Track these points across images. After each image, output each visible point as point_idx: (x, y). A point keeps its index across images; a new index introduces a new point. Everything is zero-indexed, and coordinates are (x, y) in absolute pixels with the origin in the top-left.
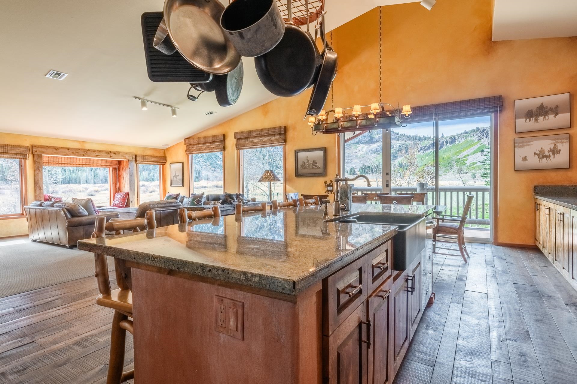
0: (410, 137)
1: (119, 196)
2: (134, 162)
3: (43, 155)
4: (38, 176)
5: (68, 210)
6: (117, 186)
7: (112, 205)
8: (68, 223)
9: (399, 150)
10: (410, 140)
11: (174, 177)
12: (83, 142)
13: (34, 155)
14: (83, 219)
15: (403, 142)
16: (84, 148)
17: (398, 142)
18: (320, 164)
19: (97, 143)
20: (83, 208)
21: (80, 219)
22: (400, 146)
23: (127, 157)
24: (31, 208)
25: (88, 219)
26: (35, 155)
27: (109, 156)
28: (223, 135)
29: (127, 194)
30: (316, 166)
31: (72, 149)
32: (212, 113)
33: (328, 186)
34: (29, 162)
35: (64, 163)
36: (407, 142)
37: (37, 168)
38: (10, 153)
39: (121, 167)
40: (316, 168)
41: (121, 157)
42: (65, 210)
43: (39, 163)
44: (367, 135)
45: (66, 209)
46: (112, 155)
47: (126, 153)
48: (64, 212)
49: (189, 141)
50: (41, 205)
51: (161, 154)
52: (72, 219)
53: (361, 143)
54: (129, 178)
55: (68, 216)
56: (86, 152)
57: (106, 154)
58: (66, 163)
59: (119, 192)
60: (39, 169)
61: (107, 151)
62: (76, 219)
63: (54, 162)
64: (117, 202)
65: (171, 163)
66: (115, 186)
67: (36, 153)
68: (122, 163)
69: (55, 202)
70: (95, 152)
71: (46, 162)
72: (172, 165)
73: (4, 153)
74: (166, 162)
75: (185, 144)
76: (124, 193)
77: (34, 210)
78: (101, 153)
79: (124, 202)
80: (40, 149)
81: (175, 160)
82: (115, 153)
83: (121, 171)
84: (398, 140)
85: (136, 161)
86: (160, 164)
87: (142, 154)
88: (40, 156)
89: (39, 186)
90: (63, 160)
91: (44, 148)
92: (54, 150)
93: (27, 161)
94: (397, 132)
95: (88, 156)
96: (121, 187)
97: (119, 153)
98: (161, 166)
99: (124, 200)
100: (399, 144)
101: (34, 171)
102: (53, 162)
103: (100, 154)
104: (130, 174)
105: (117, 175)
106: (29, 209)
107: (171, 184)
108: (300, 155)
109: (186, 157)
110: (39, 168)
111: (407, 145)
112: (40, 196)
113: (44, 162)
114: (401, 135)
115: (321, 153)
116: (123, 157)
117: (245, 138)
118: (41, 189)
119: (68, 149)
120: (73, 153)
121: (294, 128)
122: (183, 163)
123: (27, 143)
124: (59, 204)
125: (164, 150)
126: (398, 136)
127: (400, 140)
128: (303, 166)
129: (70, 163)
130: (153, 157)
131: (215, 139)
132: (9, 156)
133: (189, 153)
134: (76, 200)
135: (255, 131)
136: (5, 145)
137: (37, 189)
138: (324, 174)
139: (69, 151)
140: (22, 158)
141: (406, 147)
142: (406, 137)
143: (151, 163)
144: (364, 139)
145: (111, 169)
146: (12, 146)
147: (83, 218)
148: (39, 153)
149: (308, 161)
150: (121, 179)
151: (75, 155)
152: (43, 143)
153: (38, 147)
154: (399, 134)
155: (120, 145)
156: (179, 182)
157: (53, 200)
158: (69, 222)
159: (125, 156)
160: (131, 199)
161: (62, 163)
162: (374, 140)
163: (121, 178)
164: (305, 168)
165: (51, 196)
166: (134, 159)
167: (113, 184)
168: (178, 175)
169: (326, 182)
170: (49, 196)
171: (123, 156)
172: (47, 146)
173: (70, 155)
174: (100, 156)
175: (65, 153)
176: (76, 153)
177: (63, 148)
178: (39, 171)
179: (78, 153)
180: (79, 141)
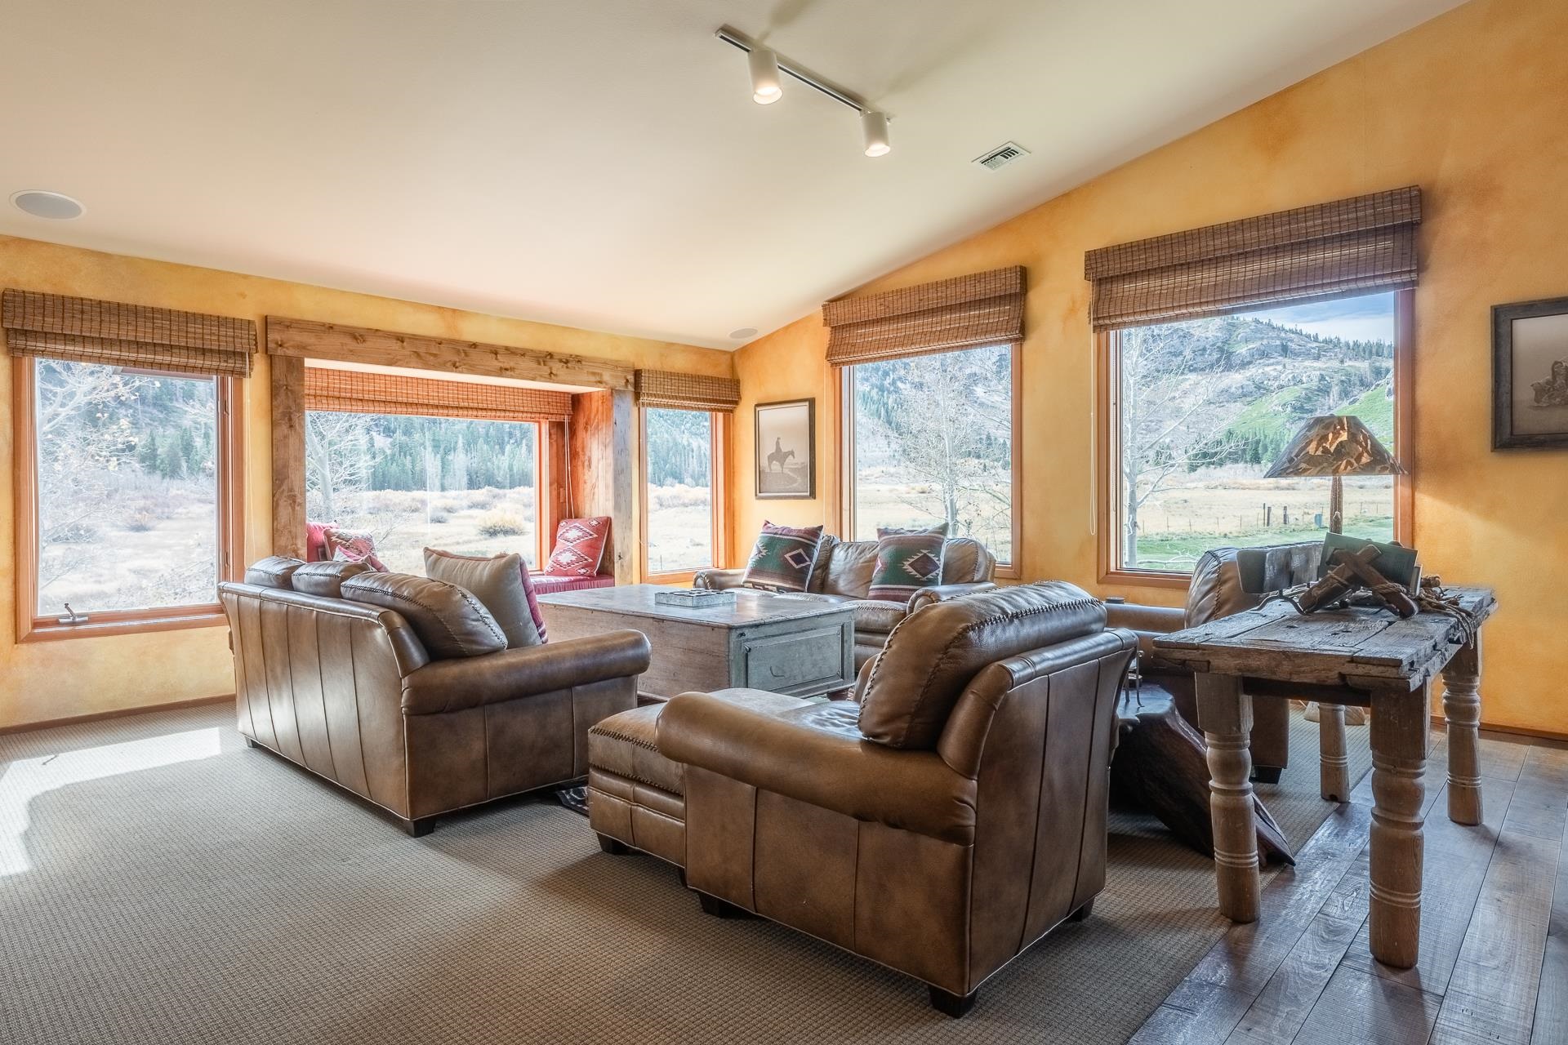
0: (1359, 346)
1: (573, 534)
2: (630, 398)
3: (309, 363)
4: (286, 446)
5: (411, 620)
6: (565, 493)
7: (547, 568)
8: (411, 695)
9: (1320, 390)
10: (1356, 357)
11: (771, 458)
12: (454, 311)
13: (271, 358)
14: (486, 666)
15: (1335, 364)
16: (456, 337)
17: (1316, 364)
19: (502, 320)
20: (483, 611)
21: (469, 668)
22: (1322, 378)
23: (606, 377)
24: (245, 595)
25: (511, 668)
26: (276, 360)
27: (545, 370)
28: (1021, 267)
29: (606, 525)
31: (414, 338)
32: (1008, 153)
34: (254, 388)
35: (383, 398)
36: (1348, 363)
37: (284, 414)
38: (179, 347)
39: (582, 421)
41: (585, 378)
42: (397, 620)
43: (292, 391)
44: (1213, 345)
45: (402, 613)
46: (557, 367)
47: (605, 363)
48: (392, 632)
49: (842, 313)
50: (285, 582)
51: (722, 371)
52: (429, 672)
53: (1190, 371)
54: (611, 460)
55: (410, 656)
56: (466, 354)
57: (534, 365)
58: (389, 398)
59: (570, 517)
60: (290, 419)
61: (540, 352)
62: (450, 672)
63: (349, 395)
64: (566, 558)
65: (758, 405)
66: (559, 494)
67: (280, 352)
68: (586, 403)
69: (352, 571)
70: (496, 354)
71: (319, 392)
72: (766, 414)
73: (155, 345)
74: (736, 403)
75: (826, 322)
76: (594, 523)
77: (256, 603)
78: (518, 359)
79: (595, 558)
80: (296, 337)
81: (776, 391)
82: (567, 362)
83: (581, 433)
84: (1317, 358)
85: (637, 395)
86: (719, 410)
87: (658, 367)
88: (295, 366)
89: (291, 490)
90: (380, 385)
91: (311, 331)
92: (348, 341)
93: (247, 383)
94: (1313, 333)
95: (472, 370)
96: (580, 498)
97: (579, 360)
98: (720, 415)
99: (592, 547)
100: (1320, 369)
101: (274, 424)
102: (343, 395)
103: (512, 364)
104: (615, 447)
105: (567, 449)
106: (235, 597)
107: (760, 490)
108: (1528, 331)
109: (830, 378)
110: (290, 413)
111: (1348, 375)
112: (293, 530)
113: (312, 392)
114: (1326, 341)
116: (593, 379)
117: (1148, 273)
118: (298, 500)
119: (400, 338)
120: (418, 354)
122: (812, 402)
123: (248, 310)
124: (367, 584)
125: (732, 355)
126: (1315, 345)
127: (1323, 359)
129: (405, 400)
130: (696, 379)
131: (981, 291)
132: (175, 360)
133: (837, 359)
134: (445, 561)
135: (1213, 231)
136: (161, 311)
137: (282, 503)
139: (403, 348)
140: (225, 371)
141: (1343, 378)
142: (1344, 348)
143: (687, 403)
144: (1199, 359)
145: (545, 427)
146: (188, 317)
147: (486, 664)
148: (290, 352)
150: (580, 468)
151: (427, 366)
152: (308, 308)
153: (288, 324)
154: (1321, 338)
155: (583, 332)
156: (795, 481)
157: (339, 556)
158: (415, 690)
159: (601, 375)
160: (618, 548)
161: (378, 398)
162: (1235, 360)
163: (580, 463)
165: (333, 530)
166: (631, 388)
167: (551, 485)
168: (792, 453)
170: (325, 533)
171: (594, 374)
172: (324, 325)
173: (407, 362)
174: (514, 372)
175: (389, 354)
176: (428, 356)
177: (380, 334)
178: (291, 426)
179: (435, 355)
180: (439, 307)
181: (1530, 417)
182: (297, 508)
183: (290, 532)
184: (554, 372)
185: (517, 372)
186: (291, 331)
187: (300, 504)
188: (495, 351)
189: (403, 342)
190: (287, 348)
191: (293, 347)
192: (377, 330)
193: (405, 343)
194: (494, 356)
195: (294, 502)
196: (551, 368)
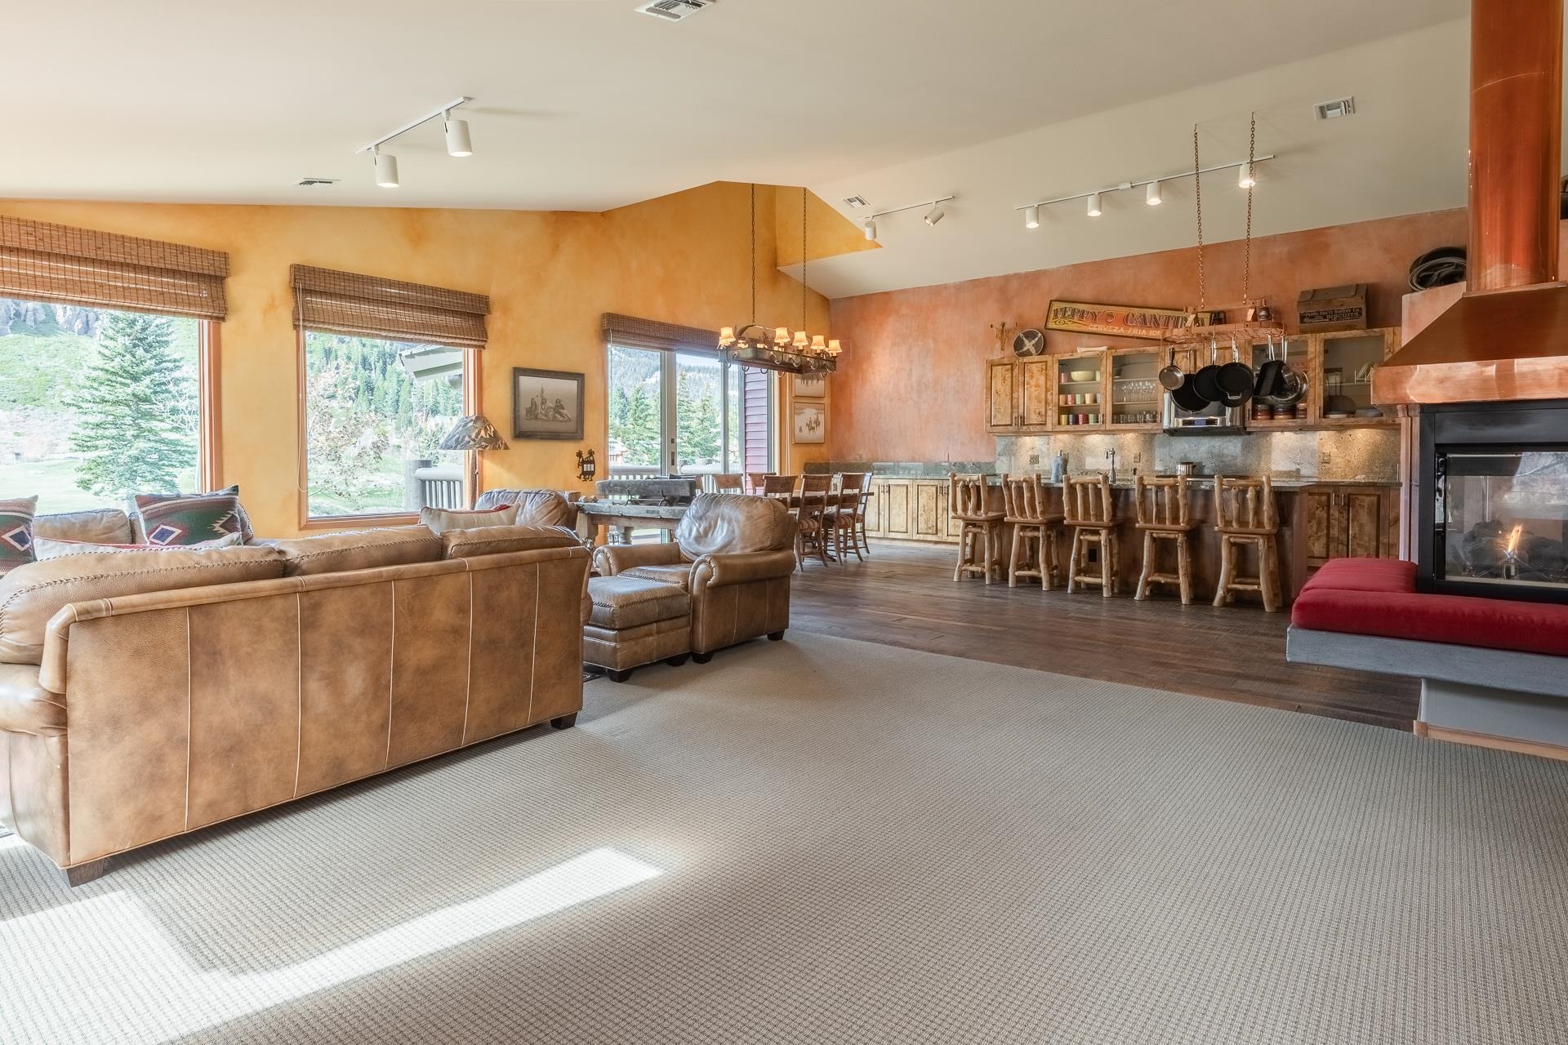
18: (570, 411)
28: (223, 253)
30: (561, 415)
33: (584, 462)
40: (562, 419)
108: (525, 381)
115: (572, 385)
121: (506, 310)
128: (532, 411)
138: (577, 435)
149: (544, 402)
164: (536, 418)
169: (579, 454)
181: (528, 425)
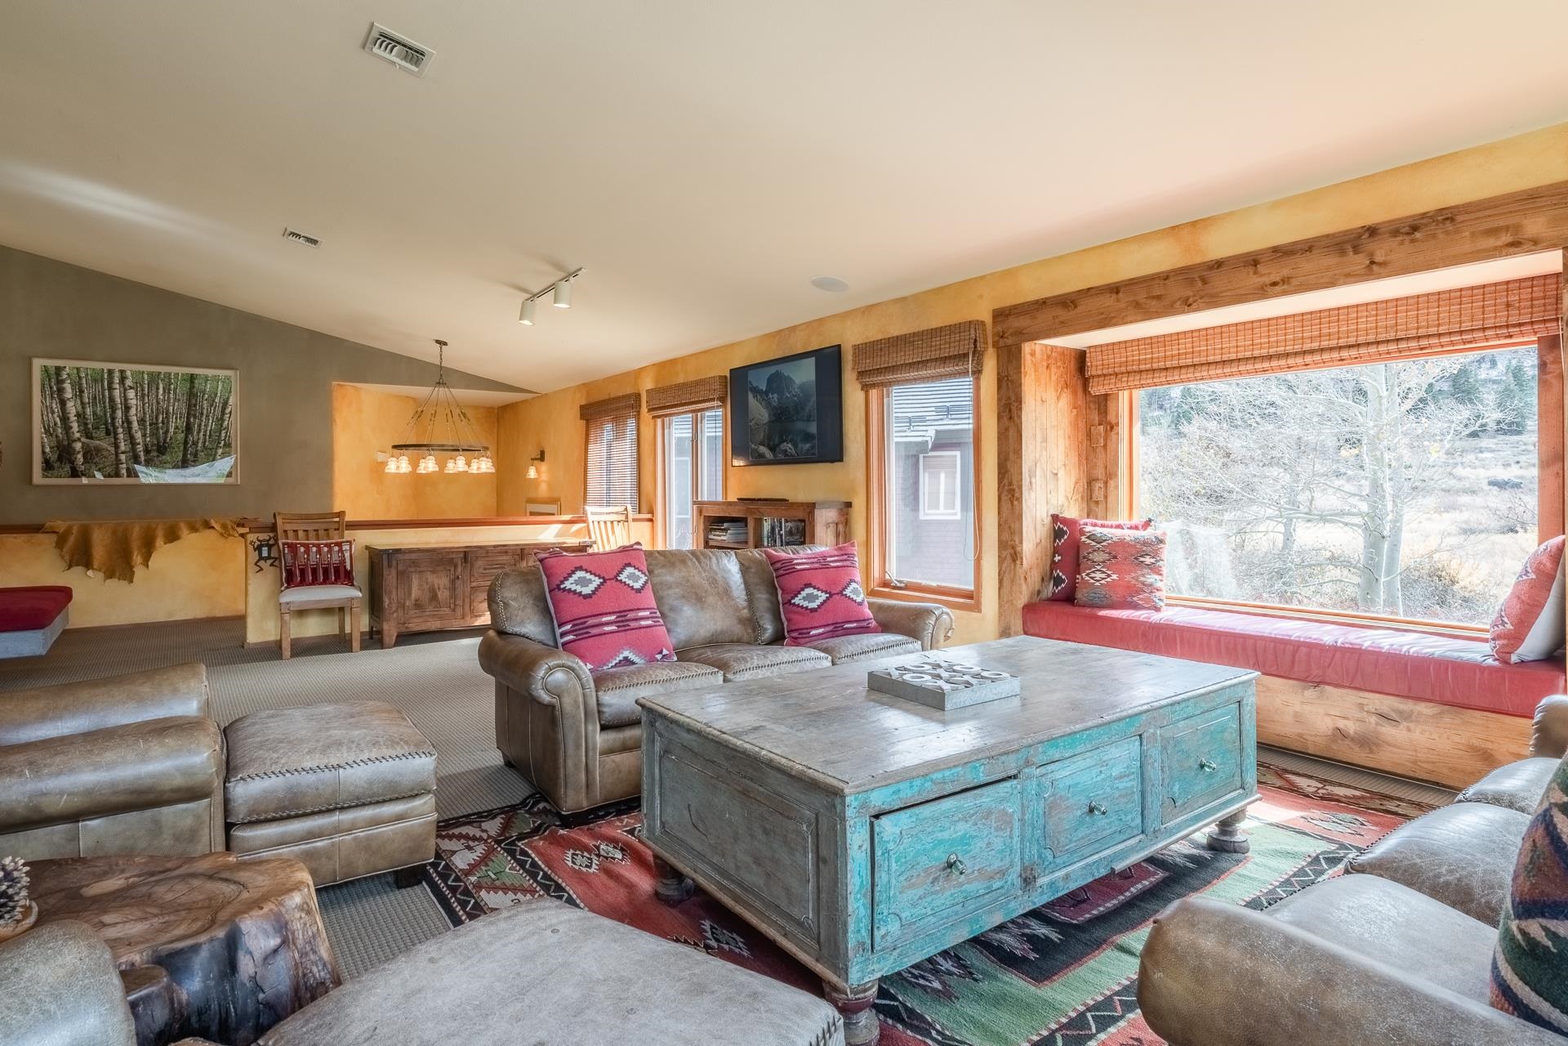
3: (1023, 347)
4: (1007, 438)
13: (1000, 352)
16: (1193, 261)
19: (1276, 205)
27: (1358, 262)
31: (1132, 283)
41: (1467, 245)
43: (1012, 381)
56: (1204, 281)
57: (1333, 260)
61: (1350, 233)
67: (1005, 342)
70: (1255, 265)
78: (1299, 259)
80: (1015, 323)
88: (1016, 355)
91: (1026, 313)
101: (999, 418)
103: (1285, 272)
112: (1012, 525)
116: (1491, 243)
118: (1017, 495)
119: (1115, 289)
120: (1137, 305)
123: (982, 308)
137: (1003, 497)
139: (1118, 300)
148: (1013, 341)
153: (1007, 313)
155: (1468, 152)
159: (1517, 228)
172: (1037, 302)
173: (1123, 318)
174: (1289, 283)
175: (1102, 313)
176: (1149, 301)
177: (1092, 292)
178: (1011, 418)
179: (1159, 297)
180: (1173, 228)
182: (1016, 503)
183: (1010, 527)
184: (1378, 259)
185: (1295, 282)
186: (1011, 319)
187: (1017, 499)
188: (1252, 261)
189: (1117, 293)
190: (1007, 338)
191: (1012, 335)
192: (1089, 289)
193: (1120, 294)
194: (1251, 269)
195: (1013, 496)
196: (1371, 255)
